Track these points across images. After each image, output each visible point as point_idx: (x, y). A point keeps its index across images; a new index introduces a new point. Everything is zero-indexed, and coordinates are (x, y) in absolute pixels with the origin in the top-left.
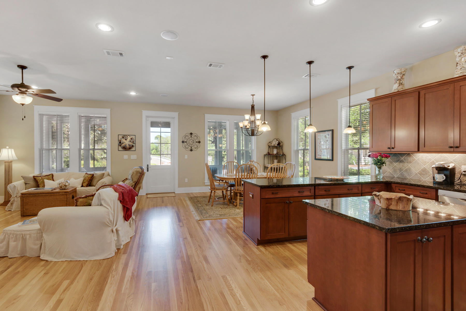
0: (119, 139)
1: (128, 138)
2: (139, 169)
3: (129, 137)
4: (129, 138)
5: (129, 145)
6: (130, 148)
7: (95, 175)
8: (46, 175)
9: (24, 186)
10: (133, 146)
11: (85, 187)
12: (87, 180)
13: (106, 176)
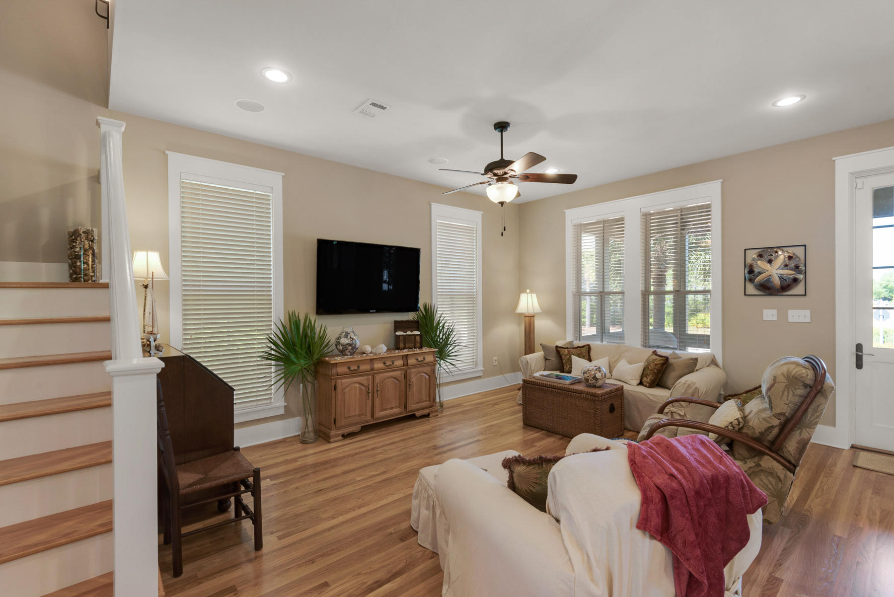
0: (749, 261)
1: (778, 256)
2: (804, 371)
3: (783, 251)
4: (782, 257)
5: (781, 278)
6: (786, 287)
7: (674, 358)
8: (578, 347)
9: (542, 363)
10: (796, 280)
11: (646, 386)
12: (651, 370)
13: (707, 365)
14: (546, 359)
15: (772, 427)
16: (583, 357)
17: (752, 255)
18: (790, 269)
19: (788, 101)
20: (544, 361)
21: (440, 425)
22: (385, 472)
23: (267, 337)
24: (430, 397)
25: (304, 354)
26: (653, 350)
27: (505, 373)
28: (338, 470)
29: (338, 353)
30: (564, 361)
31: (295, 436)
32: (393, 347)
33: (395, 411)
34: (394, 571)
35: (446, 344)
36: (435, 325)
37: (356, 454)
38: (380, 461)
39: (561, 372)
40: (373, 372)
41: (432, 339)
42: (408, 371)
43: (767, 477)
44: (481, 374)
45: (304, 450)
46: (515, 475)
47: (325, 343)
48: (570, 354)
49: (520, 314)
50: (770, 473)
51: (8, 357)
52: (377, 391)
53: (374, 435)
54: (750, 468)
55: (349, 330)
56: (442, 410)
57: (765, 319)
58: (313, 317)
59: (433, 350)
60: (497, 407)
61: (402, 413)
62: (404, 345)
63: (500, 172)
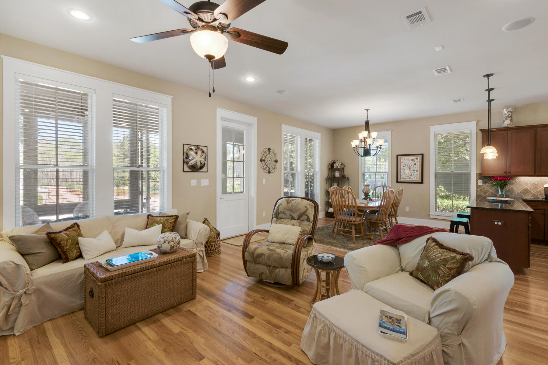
0: (185, 151)
1: (199, 151)
3: (200, 148)
5: (200, 162)
6: (201, 167)
10: (204, 164)
17: (187, 148)
18: (203, 158)
30: (66, 248)
57: (192, 185)
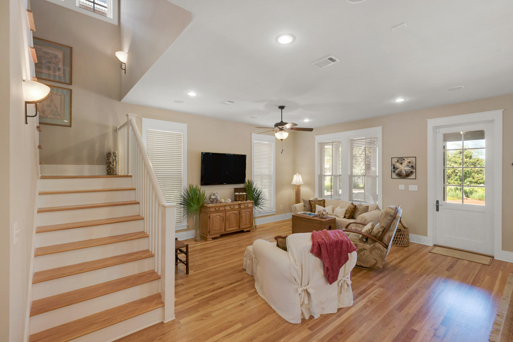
0: (393, 163)
1: (405, 161)
2: (391, 210)
3: (407, 159)
5: (406, 171)
6: (408, 175)
7: (360, 206)
8: (319, 201)
9: (303, 208)
10: (412, 172)
11: (346, 218)
12: (349, 211)
13: (374, 209)
14: (305, 206)
15: (380, 232)
16: (321, 205)
17: (395, 160)
18: (410, 167)
19: (400, 100)
20: (303, 207)
21: (255, 235)
22: (231, 252)
23: (181, 195)
24: (250, 223)
25: (196, 203)
26: (352, 202)
27: (287, 213)
28: (212, 251)
29: (210, 202)
30: (312, 207)
31: (191, 239)
32: (233, 200)
33: (235, 229)
34: (238, 280)
35: (258, 199)
36: (253, 190)
37: (219, 245)
38: (230, 248)
39: (311, 212)
40: (225, 211)
41: (251, 196)
42: (241, 211)
43: (377, 250)
44: (274, 213)
45: (196, 244)
46: (278, 242)
47: (204, 198)
48: (315, 204)
49: (294, 185)
50: (378, 249)
51: (104, 202)
52: (227, 219)
53: (226, 238)
54: (372, 247)
55: (215, 192)
56: (256, 229)
57: (400, 189)
58: (199, 186)
59: (252, 201)
60: (281, 228)
61: (238, 229)
62: (239, 199)
63: (281, 127)
